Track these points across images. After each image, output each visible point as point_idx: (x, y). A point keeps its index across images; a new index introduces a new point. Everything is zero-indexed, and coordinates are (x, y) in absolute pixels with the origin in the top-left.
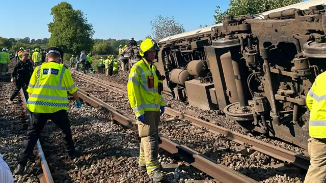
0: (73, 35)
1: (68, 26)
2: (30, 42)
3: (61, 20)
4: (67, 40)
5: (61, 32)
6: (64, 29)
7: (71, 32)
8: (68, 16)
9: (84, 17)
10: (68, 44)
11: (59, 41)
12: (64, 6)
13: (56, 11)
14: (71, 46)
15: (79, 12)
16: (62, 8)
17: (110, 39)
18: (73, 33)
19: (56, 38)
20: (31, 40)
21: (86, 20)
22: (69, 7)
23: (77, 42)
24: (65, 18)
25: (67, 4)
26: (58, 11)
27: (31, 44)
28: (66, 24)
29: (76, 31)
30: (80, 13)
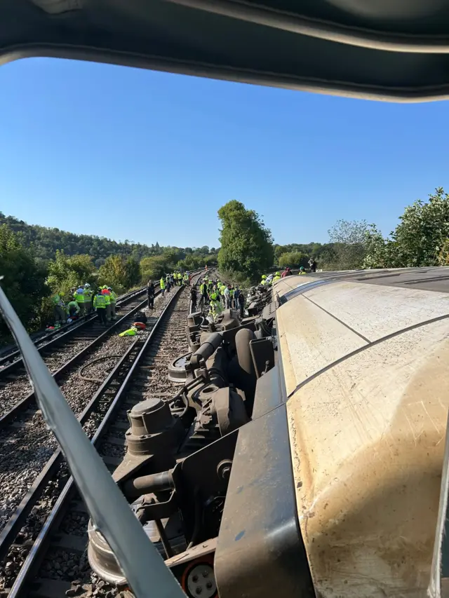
0: (245, 247)
1: (238, 234)
2: (210, 252)
3: (229, 226)
4: (237, 253)
5: (231, 242)
6: (234, 238)
7: (243, 241)
8: (237, 220)
9: (260, 220)
10: (239, 258)
11: (229, 254)
12: (233, 207)
13: (223, 213)
14: (244, 261)
15: (252, 214)
16: (231, 210)
17: (312, 244)
18: (245, 243)
19: (226, 250)
20: (210, 249)
21: (263, 224)
22: (239, 207)
23: (251, 256)
24: (234, 223)
25: (237, 203)
26: (226, 214)
27: (211, 254)
28: (236, 232)
29: (248, 240)
30: (254, 215)
